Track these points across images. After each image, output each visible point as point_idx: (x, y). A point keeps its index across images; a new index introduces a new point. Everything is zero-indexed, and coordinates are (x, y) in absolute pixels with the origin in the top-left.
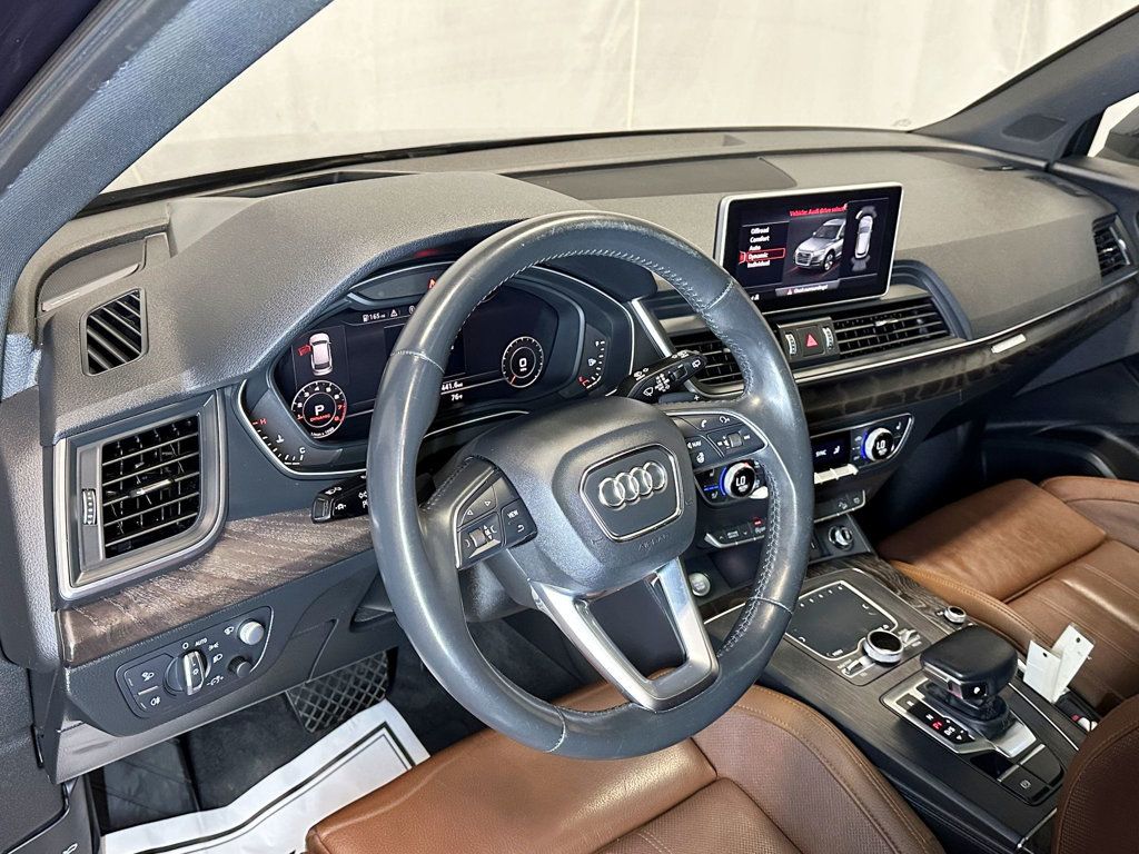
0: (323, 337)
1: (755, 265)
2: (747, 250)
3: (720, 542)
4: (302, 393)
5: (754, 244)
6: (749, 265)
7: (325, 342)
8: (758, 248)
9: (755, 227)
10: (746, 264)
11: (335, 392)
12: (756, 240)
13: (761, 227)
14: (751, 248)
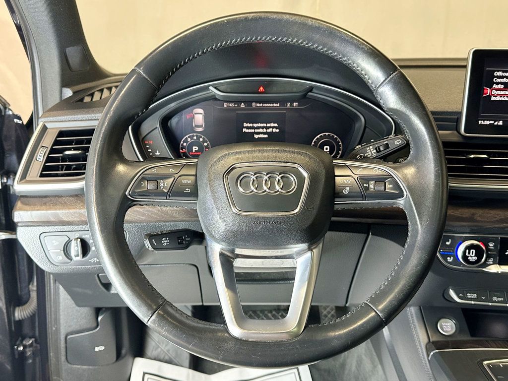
0: (201, 111)
1: (498, 98)
2: (491, 87)
3: (460, 298)
4: (187, 138)
5: (498, 83)
6: (493, 98)
7: (201, 114)
8: (500, 86)
9: (498, 71)
10: (490, 97)
11: (204, 141)
12: (499, 80)
13: (503, 71)
14: (495, 86)
